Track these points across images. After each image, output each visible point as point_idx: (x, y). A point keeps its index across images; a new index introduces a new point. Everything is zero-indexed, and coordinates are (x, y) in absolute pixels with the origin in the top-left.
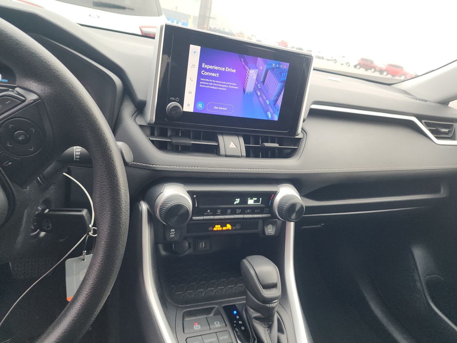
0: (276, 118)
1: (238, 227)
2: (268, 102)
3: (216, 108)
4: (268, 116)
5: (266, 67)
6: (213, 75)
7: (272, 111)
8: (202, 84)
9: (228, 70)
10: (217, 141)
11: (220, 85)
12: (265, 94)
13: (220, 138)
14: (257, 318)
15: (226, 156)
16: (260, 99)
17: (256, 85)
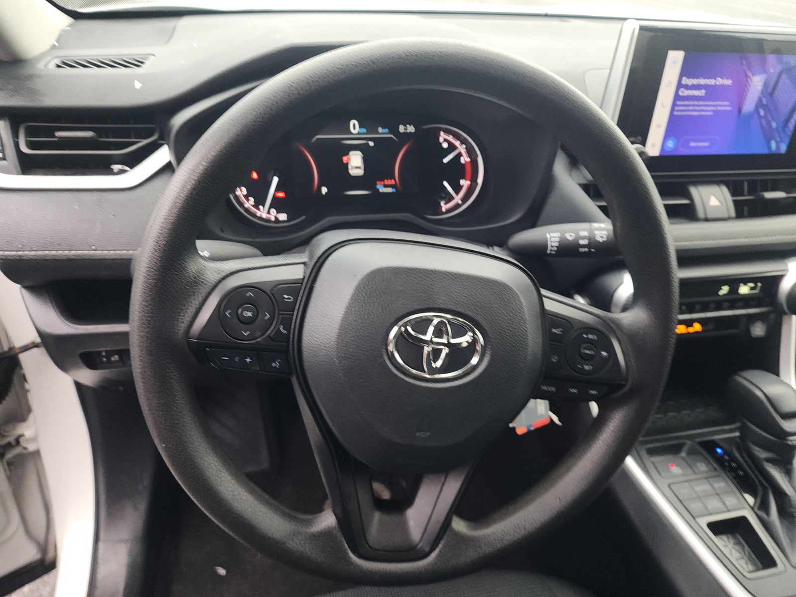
0: (783, 148)
1: (711, 326)
2: (774, 125)
3: (692, 144)
4: (769, 147)
5: (779, 68)
6: (696, 93)
7: (778, 139)
8: (678, 111)
9: (720, 81)
10: (688, 196)
11: (704, 108)
12: (771, 113)
13: (694, 191)
14: (768, 460)
15: (707, 220)
16: (764, 122)
17: (760, 100)
